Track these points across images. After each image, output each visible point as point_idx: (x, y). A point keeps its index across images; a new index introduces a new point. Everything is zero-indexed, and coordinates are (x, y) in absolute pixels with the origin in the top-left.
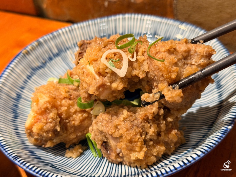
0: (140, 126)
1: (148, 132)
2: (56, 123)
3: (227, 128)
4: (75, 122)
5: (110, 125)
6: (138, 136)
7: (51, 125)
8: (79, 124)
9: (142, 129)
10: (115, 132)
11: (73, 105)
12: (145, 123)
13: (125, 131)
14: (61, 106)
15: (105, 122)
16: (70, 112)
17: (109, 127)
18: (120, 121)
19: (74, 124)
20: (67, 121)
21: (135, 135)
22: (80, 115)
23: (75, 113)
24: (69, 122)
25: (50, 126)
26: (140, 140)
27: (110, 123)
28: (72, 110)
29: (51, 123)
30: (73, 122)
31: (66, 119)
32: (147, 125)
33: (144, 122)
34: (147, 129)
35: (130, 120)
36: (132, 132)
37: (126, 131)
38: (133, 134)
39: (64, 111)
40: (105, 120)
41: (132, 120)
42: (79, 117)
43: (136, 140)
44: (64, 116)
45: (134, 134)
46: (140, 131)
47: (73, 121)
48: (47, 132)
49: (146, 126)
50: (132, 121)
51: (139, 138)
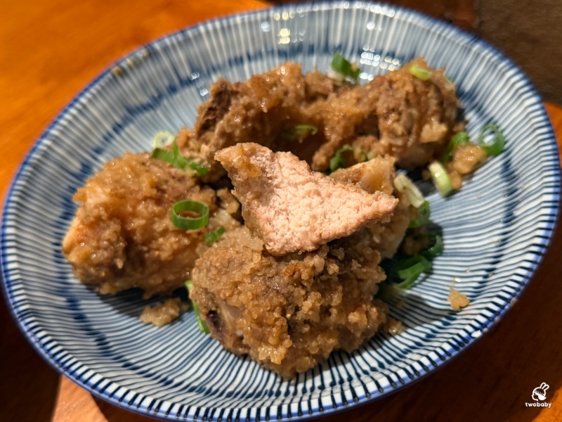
0: (285, 291)
1: (300, 305)
2: (116, 252)
3: (470, 334)
4: (161, 253)
5: (224, 279)
6: (276, 315)
7: (106, 254)
8: (170, 258)
9: (287, 299)
10: (231, 296)
11: (161, 216)
12: (296, 287)
13: (251, 298)
14: (134, 215)
15: (214, 272)
16: (154, 231)
17: (222, 284)
18: (244, 275)
19: (159, 256)
20: (145, 249)
21: (269, 311)
22: (173, 239)
23: (165, 233)
24: (148, 251)
25: (103, 255)
26: (278, 323)
27: (224, 274)
28: (158, 227)
29: (106, 249)
30: (157, 253)
31: (144, 244)
32: (299, 293)
33: (293, 285)
34: (298, 299)
35: (264, 275)
36: (265, 303)
37: (253, 299)
38: (265, 309)
39: (138, 226)
40: (215, 267)
41: (270, 275)
42: (171, 245)
43: (270, 322)
44: (138, 237)
45: (268, 308)
46: (281, 303)
47: (158, 249)
48: (99, 265)
49: (296, 294)
50: (269, 278)
51: (277, 319)
